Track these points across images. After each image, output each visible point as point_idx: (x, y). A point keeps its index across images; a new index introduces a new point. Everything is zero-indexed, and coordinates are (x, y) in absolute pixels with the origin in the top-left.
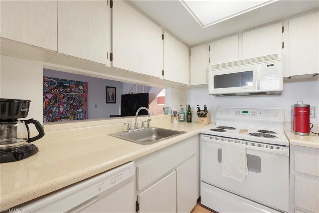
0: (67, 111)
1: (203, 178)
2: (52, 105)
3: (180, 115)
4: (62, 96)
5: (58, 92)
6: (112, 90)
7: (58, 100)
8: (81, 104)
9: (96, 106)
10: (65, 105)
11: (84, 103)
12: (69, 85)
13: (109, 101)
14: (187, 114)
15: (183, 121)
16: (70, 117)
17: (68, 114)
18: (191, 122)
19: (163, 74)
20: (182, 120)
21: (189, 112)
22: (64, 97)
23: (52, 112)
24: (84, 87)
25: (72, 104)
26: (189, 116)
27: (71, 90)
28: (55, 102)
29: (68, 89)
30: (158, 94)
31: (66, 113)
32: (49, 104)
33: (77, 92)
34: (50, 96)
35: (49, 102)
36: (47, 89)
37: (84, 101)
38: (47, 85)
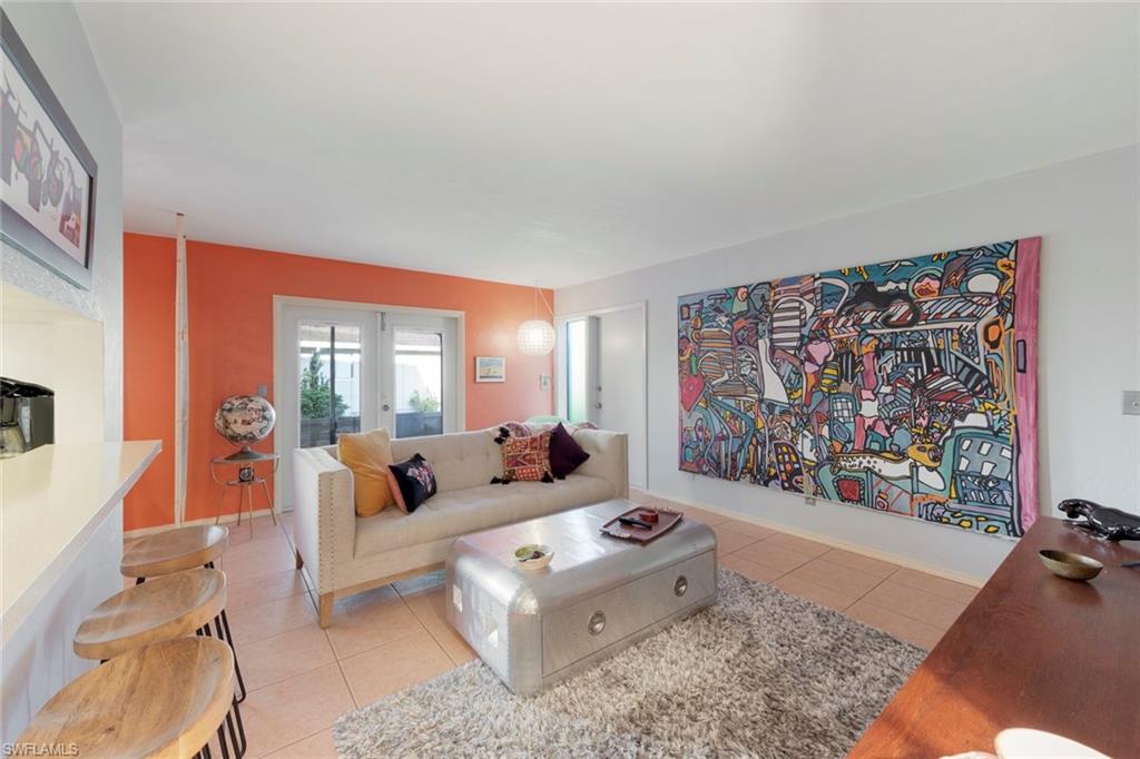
0: (897, 421)
2: (830, 387)
4: (869, 345)
5: (851, 332)
7: (855, 365)
8: (981, 386)
10: (886, 389)
11: (1005, 375)
12: (903, 286)
16: (912, 452)
17: (902, 437)
22: (878, 353)
23: (829, 419)
24: (1003, 278)
25: (919, 386)
27: (916, 311)
28: (842, 376)
29: (900, 310)
31: (888, 428)
32: (818, 382)
33: (956, 316)
34: (820, 350)
35: (819, 375)
36: (813, 324)
37: (1007, 368)
38: (810, 309)
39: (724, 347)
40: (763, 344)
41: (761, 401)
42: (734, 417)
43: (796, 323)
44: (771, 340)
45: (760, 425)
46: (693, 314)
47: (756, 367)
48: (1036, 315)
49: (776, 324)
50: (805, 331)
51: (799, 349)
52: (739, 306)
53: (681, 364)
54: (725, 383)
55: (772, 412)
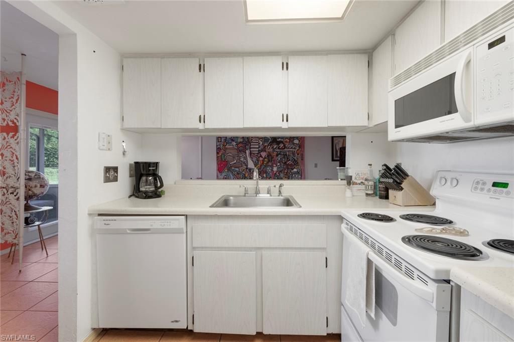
0: (281, 171)
2: (266, 164)
4: (275, 153)
5: (271, 150)
6: (342, 141)
7: (272, 158)
8: (296, 163)
9: (316, 166)
10: (279, 164)
11: (299, 161)
12: (282, 140)
13: (336, 157)
17: (282, 175)
22: (277, 155)
23: (266, 172)
24: (299, 141)
25: (285, 163)
27: (284, 146)
28: (269, 161)
29: (282, 145)
31: (279, 173)
32: (263, 163)
33: (292, 148)
34: (264, 154)
35: (263, 161)
36: (262, 147)
37: (300, 159)
38: (261, 143)
39: (235, 152)
40: (248, 152)
41: (247, 168)
42: (238, 174)
43: (258, 146)
44: (250, 151)
45: (247, 175)
46: (223, 140)
47: (246, 158)
48: (304, 149)
49: (252, 146)
50: (260, 149)
51: (258, 153)
52: (239, 140)
53: (218, 157)
54: (235, 163)
55: (250, 171)
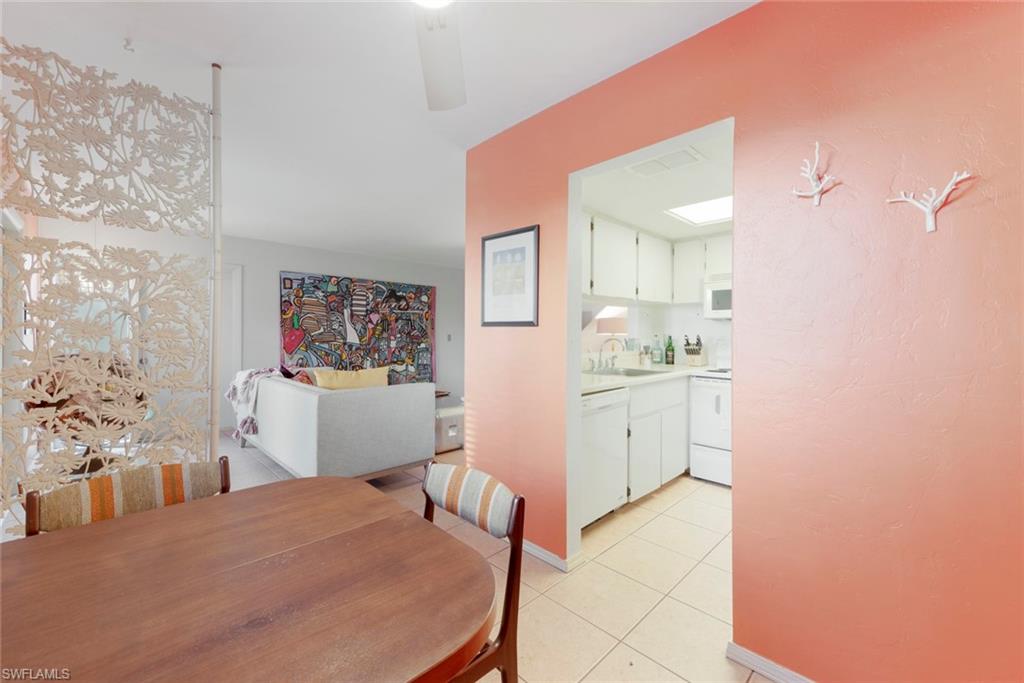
0: (402, 348)
1: (693, 439)
2: (379, 335)
3: (655, 352)
4: (393, 317)
5: (387, 311)
8: (424, 334)
10: (399, 336)
11: (429, 331)
12: (404, 294)
14: (667, 350)
15: (659, 362)
16: (407, 360)
17: (404, 354)
18: (673, 363)
19: (637, 293)
20: (659, 360)
21: (670, 348)
22: (397, 320)
23: (378, 350)
24: (429, 298)
25: (409, 333)
26: (670, 353)
27: (408, 304)
28: (384, 330)
29: (403, 303)
30: (597, 313)
31: (399, 351)
32: (374, 333)
33: (418, 309)
34: (375, 318)
35: (374, 329)
36: (372, 304)
37: (429, 327)
38: (371, 297)
39: (321, 312)
40: (347, 312)
41: (345, 344)
42: (327, 354)
43: (365, 303)
44: (351, 310)
45: (344, 357)
46: (295, 286)
47: (342, 324)
48: (435, 312)
49: (354, 302)
50: (369, 307)
51: (365, 316)
52: (332, 288)
53: (283, 321)
54: (320, 334)
55: (351, 349)
